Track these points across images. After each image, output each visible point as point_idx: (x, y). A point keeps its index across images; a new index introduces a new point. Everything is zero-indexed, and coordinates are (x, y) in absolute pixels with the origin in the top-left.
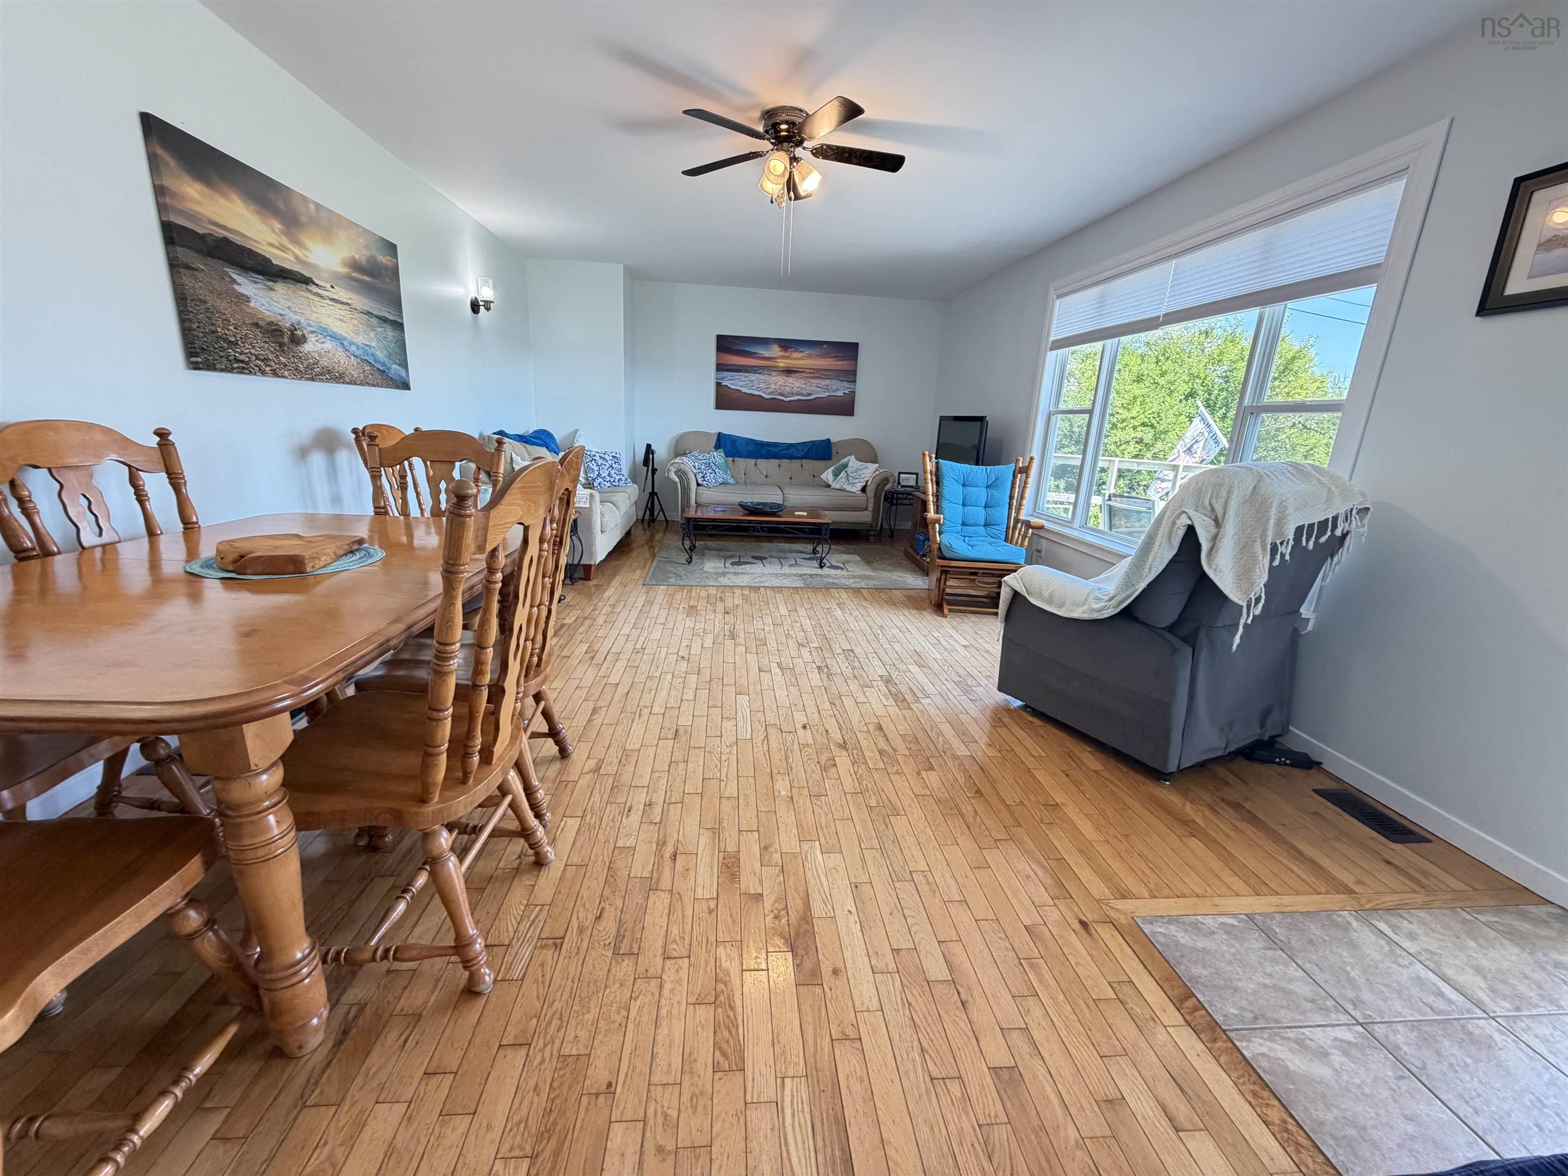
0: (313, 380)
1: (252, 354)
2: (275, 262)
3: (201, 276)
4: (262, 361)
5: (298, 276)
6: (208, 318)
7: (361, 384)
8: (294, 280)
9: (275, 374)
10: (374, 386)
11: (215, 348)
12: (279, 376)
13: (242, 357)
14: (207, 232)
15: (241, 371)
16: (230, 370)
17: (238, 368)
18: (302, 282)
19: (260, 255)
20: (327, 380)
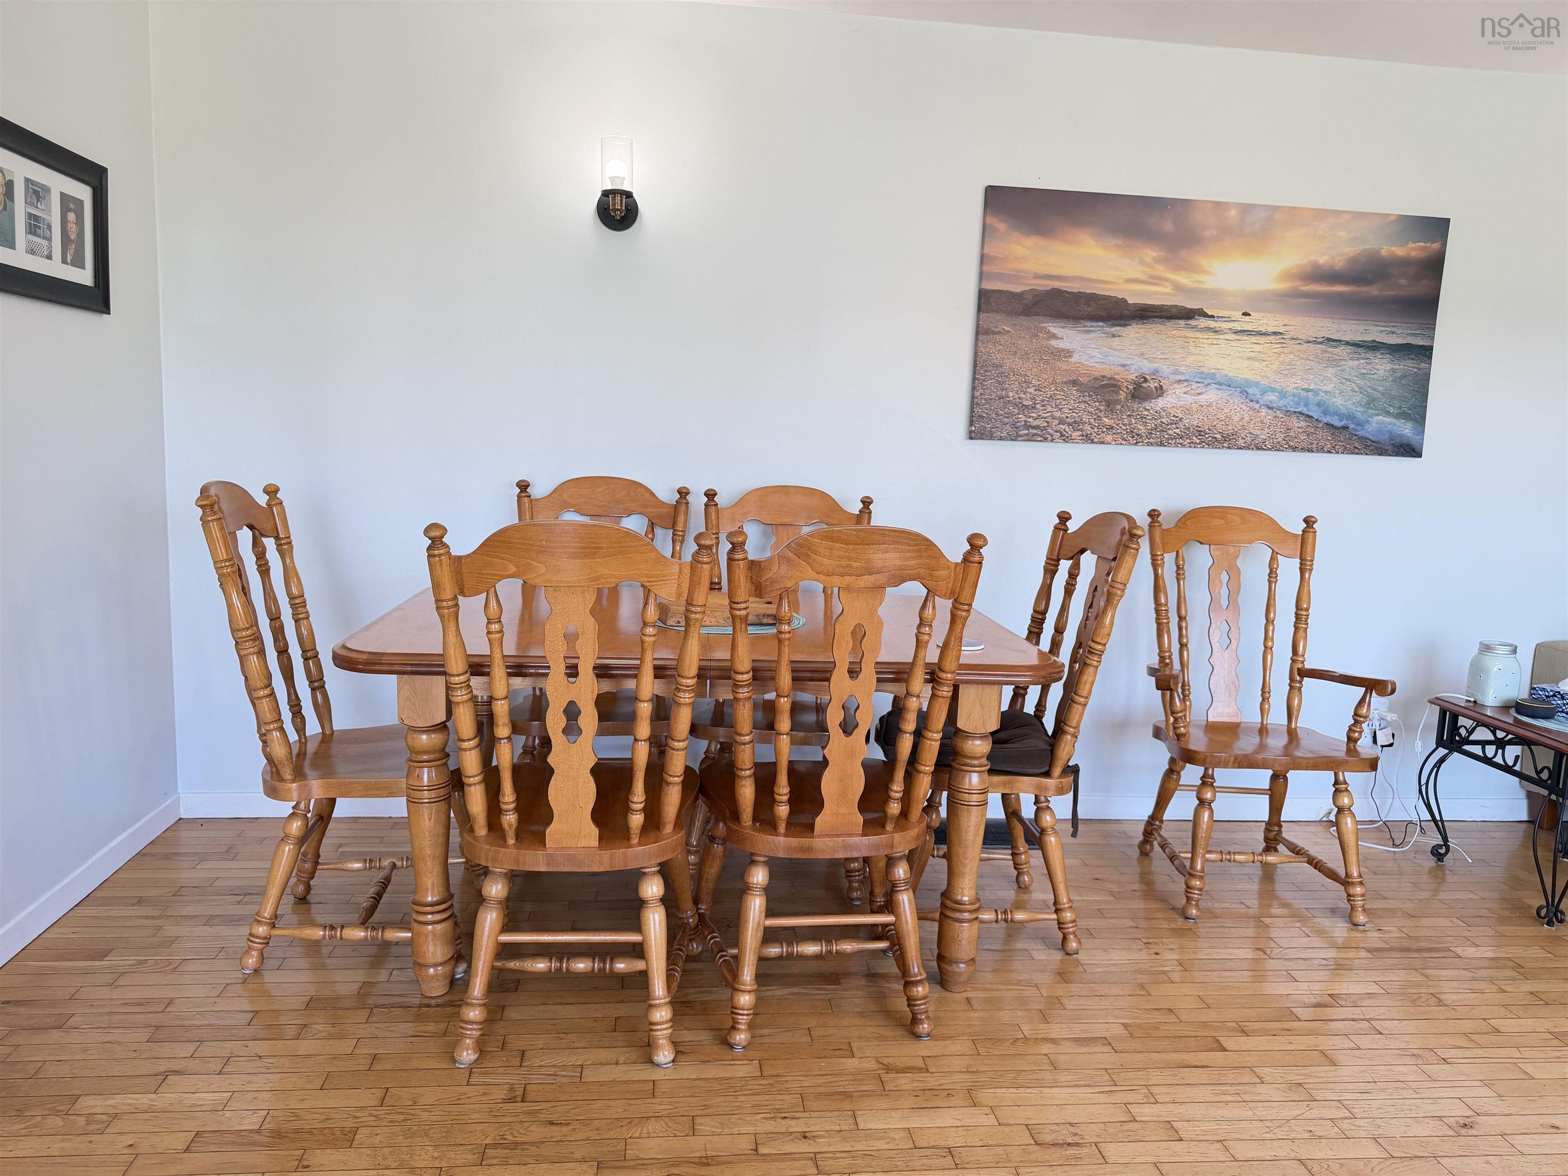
0: (1162, 444)
1: (1053, 417)
2: (1130, 301)
3: (1002, 339)
4: (1069, 424)
5: (1174, 310)
6: (999, 382)
7: (1276, 448)
8: (1161, 317)
9: (1088, 439)
10: (1310, 450)
11: (998, 415)
12: (1093, 442)
13: (1037, 423)
14: (1028, 288)
15: (1031, 438)
16: (1015, 438)
17: (1027, 435)
18: (1179, 318)
19: (1105, 298)
20: (1193, 445)
